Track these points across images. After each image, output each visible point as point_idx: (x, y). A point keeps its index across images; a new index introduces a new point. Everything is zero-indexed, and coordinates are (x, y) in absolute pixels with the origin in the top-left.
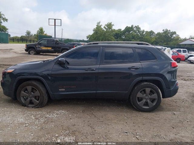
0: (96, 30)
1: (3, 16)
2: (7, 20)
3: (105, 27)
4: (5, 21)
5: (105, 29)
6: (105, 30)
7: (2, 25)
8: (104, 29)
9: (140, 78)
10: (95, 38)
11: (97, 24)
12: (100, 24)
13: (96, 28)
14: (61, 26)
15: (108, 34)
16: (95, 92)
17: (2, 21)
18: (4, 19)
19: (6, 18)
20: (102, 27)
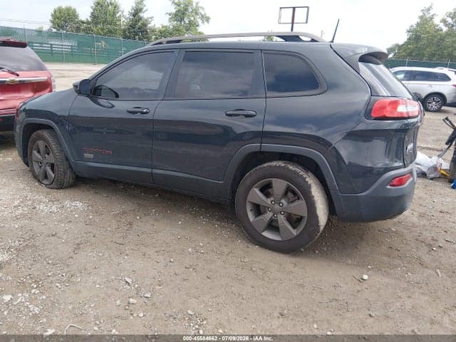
0: (417, 31)
1: (201, 11)
2: (208, 19)
3: (444, 21)
4: (206, 23)
5: (446, 25)
6: (445, 29)
7: (199, 31)
8: (442, 25)
9: (254, 146)
10: (411, 52)
11: (421, 14)
12: (432, 12)
13: (418, 25)
14: (307, 22)
15: (453, 41)
16: (149, 170)
17: (200, 21)
18: (202, 16)
19: (207, 15)
20: (437, 21)
